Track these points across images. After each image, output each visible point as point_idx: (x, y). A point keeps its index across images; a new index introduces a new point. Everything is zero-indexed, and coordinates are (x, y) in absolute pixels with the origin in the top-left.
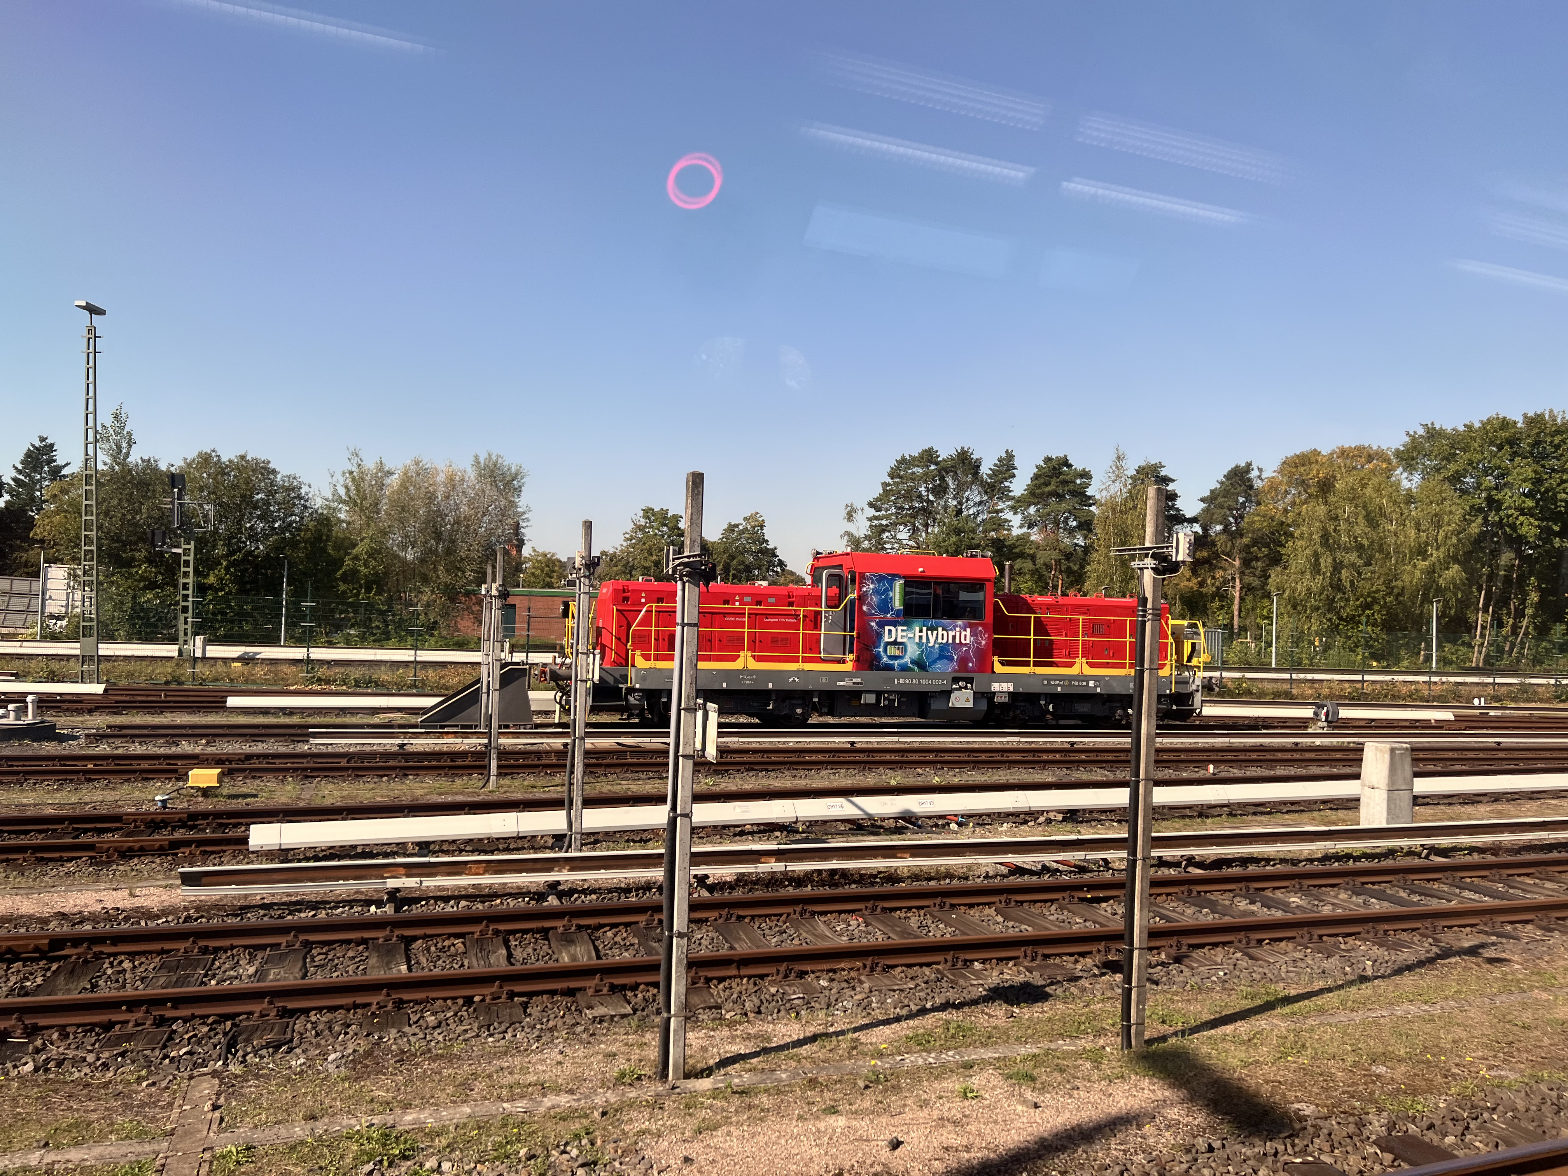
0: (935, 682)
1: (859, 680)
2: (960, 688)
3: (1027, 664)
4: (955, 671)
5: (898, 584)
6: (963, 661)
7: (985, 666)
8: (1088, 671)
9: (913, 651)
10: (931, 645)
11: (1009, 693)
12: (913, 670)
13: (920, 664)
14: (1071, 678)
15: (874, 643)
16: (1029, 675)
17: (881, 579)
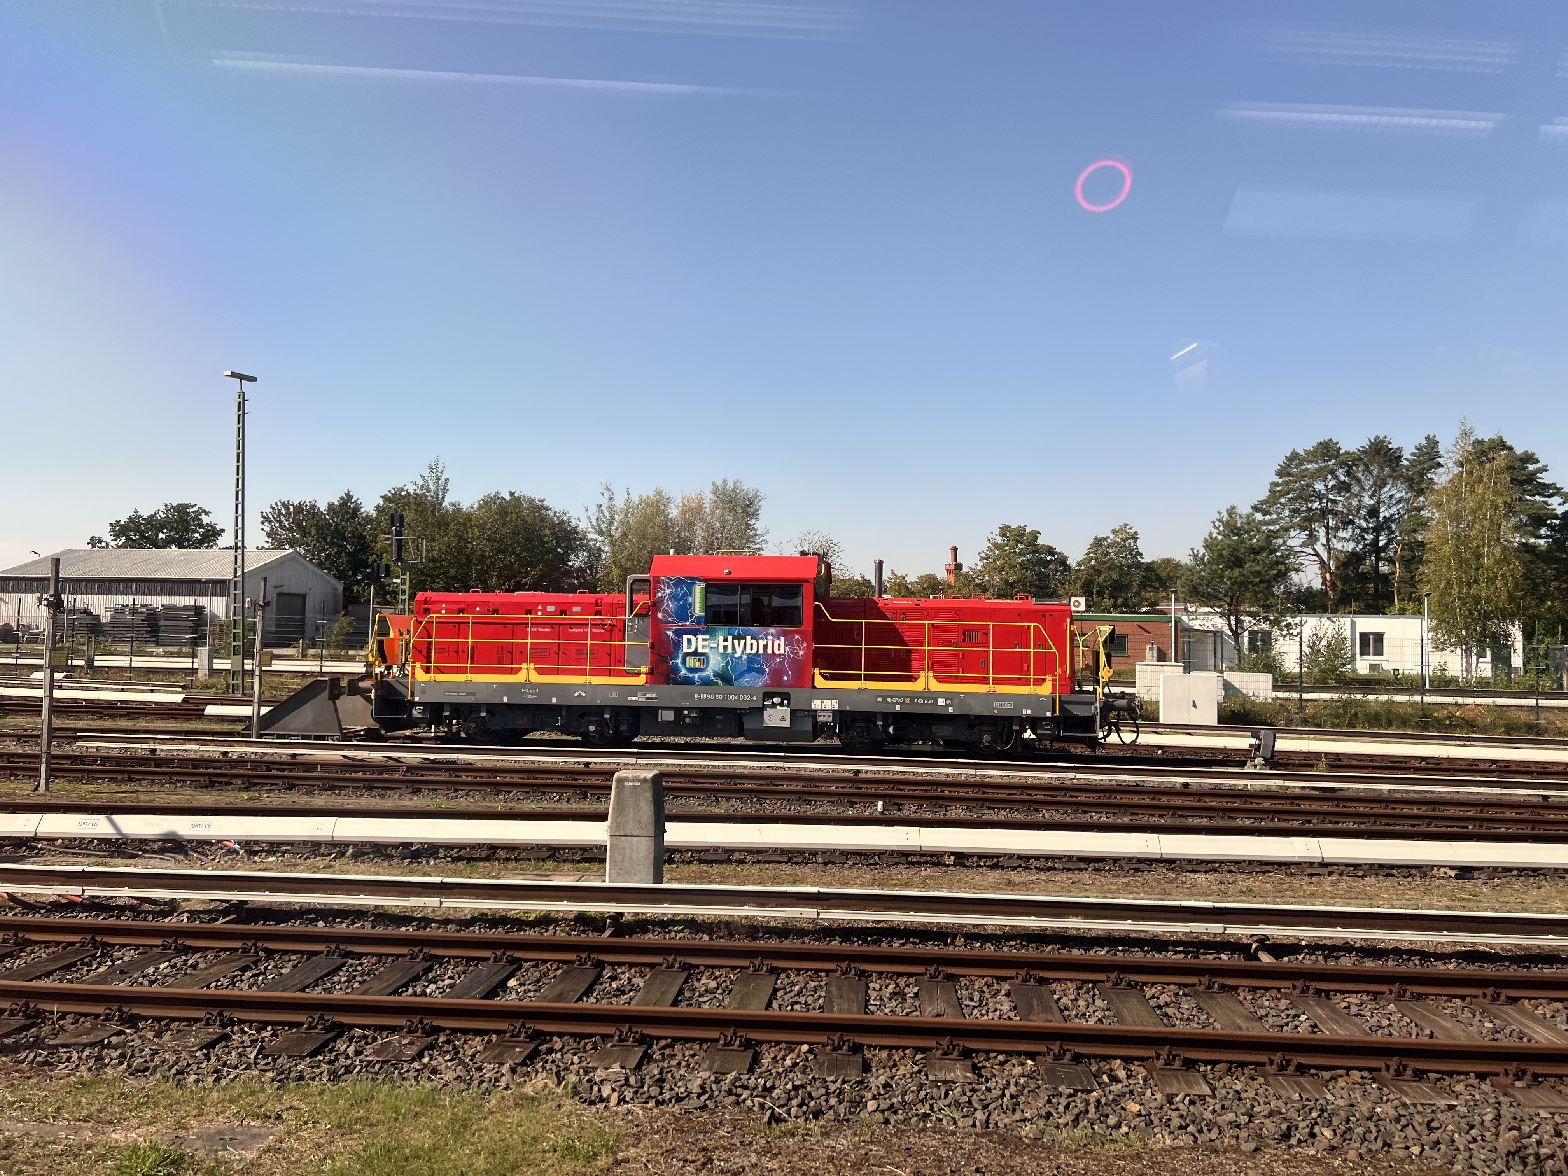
0: (742, 697)
1: (654, 695)
2: (774, 705)
3: (857, 678)
4: (766, 686)
5: (699, 589)
6: (777, 674)
7: (805, 681)
8: (935, 686)
9: (715, 664)
10: (737, 656)
11: (834, 711)
12: (716, 684)
13: (725, 678)
14: (913, 695)
15: (671, 654)
16: (859, 690)
17: (679, 583)
